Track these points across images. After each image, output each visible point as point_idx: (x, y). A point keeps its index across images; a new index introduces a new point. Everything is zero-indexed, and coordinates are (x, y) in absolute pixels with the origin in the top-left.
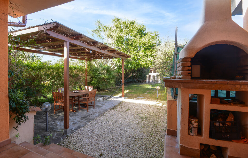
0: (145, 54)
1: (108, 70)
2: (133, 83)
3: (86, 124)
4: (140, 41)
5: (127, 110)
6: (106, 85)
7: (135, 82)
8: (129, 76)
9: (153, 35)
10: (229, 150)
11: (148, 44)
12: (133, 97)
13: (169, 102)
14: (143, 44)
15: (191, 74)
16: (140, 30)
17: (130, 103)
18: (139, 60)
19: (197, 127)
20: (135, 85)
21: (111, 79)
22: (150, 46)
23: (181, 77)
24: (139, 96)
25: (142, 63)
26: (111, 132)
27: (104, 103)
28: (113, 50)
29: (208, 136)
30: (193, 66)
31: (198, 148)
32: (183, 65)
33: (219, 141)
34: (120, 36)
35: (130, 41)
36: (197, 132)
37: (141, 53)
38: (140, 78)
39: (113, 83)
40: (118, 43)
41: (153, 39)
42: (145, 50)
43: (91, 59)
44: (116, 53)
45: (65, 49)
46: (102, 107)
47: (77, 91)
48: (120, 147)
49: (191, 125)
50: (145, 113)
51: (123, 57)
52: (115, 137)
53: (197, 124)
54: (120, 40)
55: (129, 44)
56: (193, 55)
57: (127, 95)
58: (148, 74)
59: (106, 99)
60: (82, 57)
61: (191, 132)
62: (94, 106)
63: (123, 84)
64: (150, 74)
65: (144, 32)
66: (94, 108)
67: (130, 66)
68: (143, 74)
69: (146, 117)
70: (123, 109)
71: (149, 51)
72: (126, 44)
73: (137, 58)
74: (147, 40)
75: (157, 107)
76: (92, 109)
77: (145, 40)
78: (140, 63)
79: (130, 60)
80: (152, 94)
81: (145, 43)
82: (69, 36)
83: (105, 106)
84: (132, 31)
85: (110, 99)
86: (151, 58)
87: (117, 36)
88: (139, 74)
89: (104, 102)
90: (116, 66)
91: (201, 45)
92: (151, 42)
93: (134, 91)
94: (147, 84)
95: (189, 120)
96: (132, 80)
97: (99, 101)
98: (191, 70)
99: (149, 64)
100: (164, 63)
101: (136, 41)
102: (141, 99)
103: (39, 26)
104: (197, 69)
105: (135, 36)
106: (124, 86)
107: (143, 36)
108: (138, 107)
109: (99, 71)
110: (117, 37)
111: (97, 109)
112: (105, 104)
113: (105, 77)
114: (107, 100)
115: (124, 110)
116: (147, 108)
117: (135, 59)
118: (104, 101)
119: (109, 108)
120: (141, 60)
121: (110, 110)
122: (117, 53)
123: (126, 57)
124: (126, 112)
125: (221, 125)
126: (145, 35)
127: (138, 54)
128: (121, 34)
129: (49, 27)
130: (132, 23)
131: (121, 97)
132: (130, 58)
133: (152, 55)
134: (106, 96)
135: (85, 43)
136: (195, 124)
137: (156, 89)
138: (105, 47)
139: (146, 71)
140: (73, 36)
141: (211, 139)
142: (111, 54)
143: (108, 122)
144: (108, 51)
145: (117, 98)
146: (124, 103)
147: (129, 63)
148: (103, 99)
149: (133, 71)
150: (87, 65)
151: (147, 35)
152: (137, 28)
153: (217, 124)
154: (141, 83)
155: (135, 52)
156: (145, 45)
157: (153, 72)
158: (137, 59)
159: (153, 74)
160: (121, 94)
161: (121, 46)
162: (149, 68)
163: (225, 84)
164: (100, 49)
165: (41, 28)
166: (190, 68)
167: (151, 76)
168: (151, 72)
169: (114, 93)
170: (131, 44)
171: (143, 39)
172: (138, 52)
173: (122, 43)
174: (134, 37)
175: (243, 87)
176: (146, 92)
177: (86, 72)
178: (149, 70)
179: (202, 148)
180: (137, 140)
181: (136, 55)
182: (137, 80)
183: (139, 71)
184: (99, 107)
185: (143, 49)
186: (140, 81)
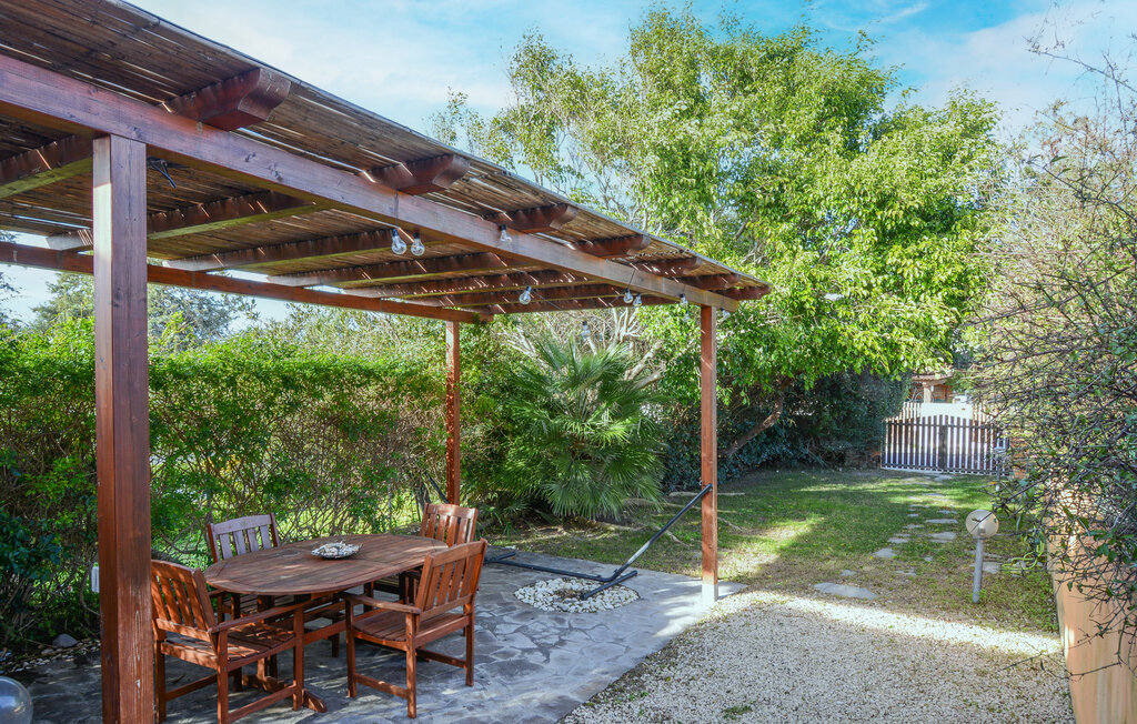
0: (882, 272)
1: (613, 387)
2: (788, 467)
4: (848, 177)
5: (731, 713)
6: (596, 490)
7: (801, 460)
8: (763, 426)
11: (909, 200)
12: (789, 588)
14: (865, 194)
16: (841, 93)
18: (834, 314)
22: (922, 210)
24: (833, 577)
25: (863, 339)
27: (563, 631)
28: (620, 239)
34: (682, 146)
37: (852, 268)
38: (839, 437)
41: (950, 156)
42: (886, 238)
43: (491, 312)
44: (649, 262)
46: (535, 668)
47: (348, 549)
51: (707, 296)
58: (897, 412)
59: (583, 596)
60: (423, 298)
64: (909, 410)
66: (469, 682)
68: (863, 409)
70: (694, 699)
71: (911, 249)
73: (819, 306)
74: (902, 164)
76: (452, 682)
77: (881, 165)
78: (843, 340)
80: (928, 559)
81: (887, 189)
82: (169, 100)
83: (562, 659)
84: (782, 107)
85: (609, 600)
87: (664, 140)
88: (832, 410)
89: (561, 621)
90: (661, 354)
92: (931, 183)
94: (889, 474)
96: (780, 449)
97: (529, 613)
101: (810, 181)
105: (804, 140)
108: (822, 685)
109: (546, 394)
112: (562, 643)
114: (586, 604)
115: (701, 708)
116: (898, 694)
117: (801, 309)
118: (560, 616)
119: (585, 690)
120: (845, 319)
122: (657, 263)
123: (731, 294)
127: (821, 274)
128: (690, 127)
130: (782, 56)
133: (935, 280)
134: (588, 567)
135: (357, 173)
138: (543, 208)
139: (886, 389)
142: (606, 269)
144: (581, 244)
146: (708, 643)
147: (759, 334)
148: (562, 594)
149: (790, 390)
150: (457, 350)
152: (817, 86)
154: (847, 468)
155: (805, 257)
156: (881, 205)
157: (927, 393)
158: (820, 313)
159: (928, 409)
164: (500, 229)
167: (916, 421)
168: (915, 394)
171: (866, 163)
172: (824, 261)
173: (705, 199)
174: (800, 151)
176: (883, 545)
178: (904, 385)
181: (813, 278)
182: (819, 452)
183: (831, 387)
184: (514, 668)
185: (866, 236)
186: (841, 458)
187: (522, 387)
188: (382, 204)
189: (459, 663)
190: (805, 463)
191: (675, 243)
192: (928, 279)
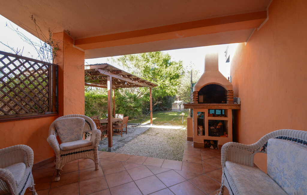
0: (171, 83)
1: (135, 98)
3: (123, 145)
4: (166, 71)
5: (157, 134)
6: (133, 114)
7: (160, 110)
8: (155, 104)
9: (178, 65)
10: (219, 142)
11: (173, 74)
12: (161, 124)
13: (188, 119)
14: (168, 74)
15: (198, 101)
16: (165, 60)
17: (158, 129)
18: (165, 88)
19: (202, 130)
20: (161, 113)
21: (138, 107)
22: (175, 76)
23: (193, 102)
24: (166, 123)
25: (168, 91)
26: (146, 148)
28: (143, 81)
29: (208, 135)
30: (199, 96)
31: (203, 142)
32: (194, 96)
33: (213, 137)
34: (146, 66)
35: (156, 71)
36: (202, 133)
37: (167, 82)
38: (166, 106)
39: (140, 111)
40: (145, 72)
41: (178, 69)
42: (171, 79)
43: (118, 88)
44: (145, 83)
45: (109, 83)
46: (133, 132)
48: (156, 156)
49: (199, 130)
50: (172, 135)
51: (151, 86)
52: (150, 151)
53: (202, 129)
54: (147, 70)
55: (155, 74)
56: (198, 90)
57: (155, 122)
58: (174, 102)
59: (135, 126)
61: (199, 134)
62: (126, 132)
63: (151, 112)
65: (169, 62)
66: (126, 134)
67: (156, 94)
68: (169, 101)
69: (173, 138)
70: (152, 133)
71: (174, 80)
72: (153, 73)
74: (172, 70)
75: (182, 130)
77: (170, 69)
78: (166, 92)
79: (156, 89)
80: (177, 120)
81: (171, 73)
82: (110, 72)
83: (136, 132)
84: (158, 60)
85: (139, 127)
86: (176, 87)
88: (165, 102)
91: (203, 85)
92: (175, 72)
93: (160, 119)
94: (173, 111)
95: (198, 127)
96: (157, 108)
97: (129, 128)
98: (198, 98)
99: (174, 92)
100: (185, 93)
101: (162, 71)
102: (168, 125)
103: (91, 65)
104: (201, 98)
105: (161, 65)
106: (152, 114)
107: (168, 65)
108: (166, 131)
109: (125, 100)
110: (144, 67)
111: (129, 134)
112: (135, 130)
113: (132, 105)
115: (154, 134)
116: (174, 131)
117: (161, 88)
118: (133, 128)
119: (140, 133)
120: (167, 89)
121: (141, 134)
123: (153, 86)
124: (156, 135)
125: (214, 128)
126: (170, 65)
128: (147, 64)
129: (100, 67)
130: (158, 53)
131: (149, 124)
132: (156, 87)
134: (134, 123)
135: (120, 76)
136: (201, 129)
137: (181, 116)
139: (172, 99)
140: (114, 71)
141: (209, 137)
142: (140, 84)
143: (142, 143)
145: (146, 125)
146: (152, 129)
147: (156, 91)
148: (132, 126)
149: (159, 99)
151: (172, 65)
152: (162, 59)
153: (212, 128)
154: (167, 111)
155: (162, 81)
156: (170, 75)
157: (178, 99)
158: (164, 88)
159: (178, 102)
160: (149, 122)
161: (148, 75)
162: (175, 96)
163: (214, 106)
164: (132, 80)
165: (93, 67)
166: (197, 97)
167: (176, 103)
168: (176, 99)
169: (141, 121)
170: (157, 73)
171: (168, 69)
172: (164, 81)
173: (149, 73)
174: (160, 67)
175: (222, 107)
176: (172, 119)
177: (114, 101)
178: (175, 98)
179: (206, 143)
180: (167, 151)
181: (163, 84)
182: (163, 108)
183: (165, 98)
184: (131, 133)
185: (169, 78)
186: (166, 109)
187: (122, 99)
188: (124, 79)
189: (125, 132)
190: (161, 110)
191: (144, 78)
192: (176, 84)
